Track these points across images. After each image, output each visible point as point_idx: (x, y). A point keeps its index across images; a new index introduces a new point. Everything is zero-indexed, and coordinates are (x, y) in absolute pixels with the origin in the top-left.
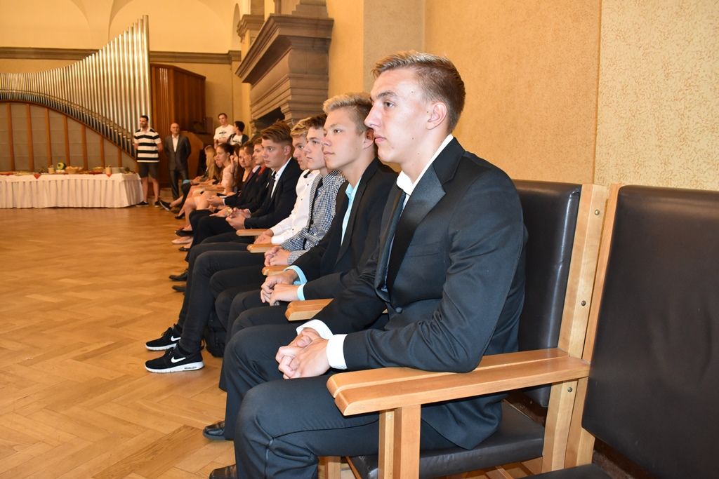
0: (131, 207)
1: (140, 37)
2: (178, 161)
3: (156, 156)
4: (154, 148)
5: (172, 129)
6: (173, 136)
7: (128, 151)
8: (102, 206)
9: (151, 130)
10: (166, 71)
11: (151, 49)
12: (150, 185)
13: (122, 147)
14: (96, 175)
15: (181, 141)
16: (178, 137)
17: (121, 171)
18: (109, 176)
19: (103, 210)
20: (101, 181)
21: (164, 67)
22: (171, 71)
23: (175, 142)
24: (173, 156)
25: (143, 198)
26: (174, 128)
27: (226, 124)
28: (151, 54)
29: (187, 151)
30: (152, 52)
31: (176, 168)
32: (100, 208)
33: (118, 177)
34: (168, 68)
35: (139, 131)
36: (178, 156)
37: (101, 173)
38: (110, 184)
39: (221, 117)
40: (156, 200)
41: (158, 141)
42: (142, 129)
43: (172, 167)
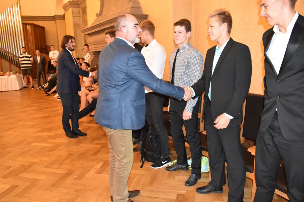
0: (21, 89)
1: (16, 9)
2: (41, 67)
3: (30, 65)
4: (29, 62)
5: (37, 53)
6: (37, 56)
7: (14, 64)
8: (7, 90)
9: (28, 54)
10: (30, 26)
11: (22, 15)
12: (28, 79)
13: (11, 62)
14: (2, 76)
15: (41, 58)
16: (40, 56)
17: (14, 74)
18: (9, 76)
19: (7, 92)
20: (5, 79)
21: (29, 24)
22: (32, 25)
23: (39, 59)
24: (38, 65)
25: (25, 85)
26: (37, 52)
27: (54, 50)
28: (22, 17)
29: (45, 62)
30: (22, 16)
31: (40, 71)
32: (6, 91)
33: (14, 77)
34: (31, 24)
35: (22, 54)
36: (40, 65)
37: (4, 75)
38: (9, 80)
39: (52, 47)
40: (32, 86)
41: (31, 59)
42: (23, 53)
43: (38, 70)
